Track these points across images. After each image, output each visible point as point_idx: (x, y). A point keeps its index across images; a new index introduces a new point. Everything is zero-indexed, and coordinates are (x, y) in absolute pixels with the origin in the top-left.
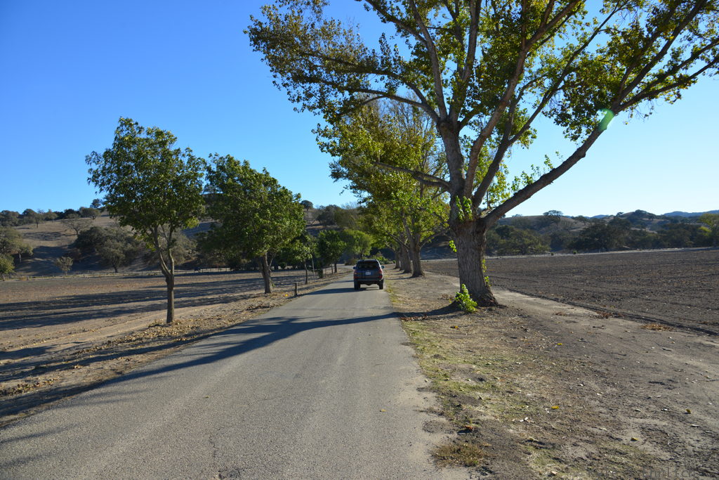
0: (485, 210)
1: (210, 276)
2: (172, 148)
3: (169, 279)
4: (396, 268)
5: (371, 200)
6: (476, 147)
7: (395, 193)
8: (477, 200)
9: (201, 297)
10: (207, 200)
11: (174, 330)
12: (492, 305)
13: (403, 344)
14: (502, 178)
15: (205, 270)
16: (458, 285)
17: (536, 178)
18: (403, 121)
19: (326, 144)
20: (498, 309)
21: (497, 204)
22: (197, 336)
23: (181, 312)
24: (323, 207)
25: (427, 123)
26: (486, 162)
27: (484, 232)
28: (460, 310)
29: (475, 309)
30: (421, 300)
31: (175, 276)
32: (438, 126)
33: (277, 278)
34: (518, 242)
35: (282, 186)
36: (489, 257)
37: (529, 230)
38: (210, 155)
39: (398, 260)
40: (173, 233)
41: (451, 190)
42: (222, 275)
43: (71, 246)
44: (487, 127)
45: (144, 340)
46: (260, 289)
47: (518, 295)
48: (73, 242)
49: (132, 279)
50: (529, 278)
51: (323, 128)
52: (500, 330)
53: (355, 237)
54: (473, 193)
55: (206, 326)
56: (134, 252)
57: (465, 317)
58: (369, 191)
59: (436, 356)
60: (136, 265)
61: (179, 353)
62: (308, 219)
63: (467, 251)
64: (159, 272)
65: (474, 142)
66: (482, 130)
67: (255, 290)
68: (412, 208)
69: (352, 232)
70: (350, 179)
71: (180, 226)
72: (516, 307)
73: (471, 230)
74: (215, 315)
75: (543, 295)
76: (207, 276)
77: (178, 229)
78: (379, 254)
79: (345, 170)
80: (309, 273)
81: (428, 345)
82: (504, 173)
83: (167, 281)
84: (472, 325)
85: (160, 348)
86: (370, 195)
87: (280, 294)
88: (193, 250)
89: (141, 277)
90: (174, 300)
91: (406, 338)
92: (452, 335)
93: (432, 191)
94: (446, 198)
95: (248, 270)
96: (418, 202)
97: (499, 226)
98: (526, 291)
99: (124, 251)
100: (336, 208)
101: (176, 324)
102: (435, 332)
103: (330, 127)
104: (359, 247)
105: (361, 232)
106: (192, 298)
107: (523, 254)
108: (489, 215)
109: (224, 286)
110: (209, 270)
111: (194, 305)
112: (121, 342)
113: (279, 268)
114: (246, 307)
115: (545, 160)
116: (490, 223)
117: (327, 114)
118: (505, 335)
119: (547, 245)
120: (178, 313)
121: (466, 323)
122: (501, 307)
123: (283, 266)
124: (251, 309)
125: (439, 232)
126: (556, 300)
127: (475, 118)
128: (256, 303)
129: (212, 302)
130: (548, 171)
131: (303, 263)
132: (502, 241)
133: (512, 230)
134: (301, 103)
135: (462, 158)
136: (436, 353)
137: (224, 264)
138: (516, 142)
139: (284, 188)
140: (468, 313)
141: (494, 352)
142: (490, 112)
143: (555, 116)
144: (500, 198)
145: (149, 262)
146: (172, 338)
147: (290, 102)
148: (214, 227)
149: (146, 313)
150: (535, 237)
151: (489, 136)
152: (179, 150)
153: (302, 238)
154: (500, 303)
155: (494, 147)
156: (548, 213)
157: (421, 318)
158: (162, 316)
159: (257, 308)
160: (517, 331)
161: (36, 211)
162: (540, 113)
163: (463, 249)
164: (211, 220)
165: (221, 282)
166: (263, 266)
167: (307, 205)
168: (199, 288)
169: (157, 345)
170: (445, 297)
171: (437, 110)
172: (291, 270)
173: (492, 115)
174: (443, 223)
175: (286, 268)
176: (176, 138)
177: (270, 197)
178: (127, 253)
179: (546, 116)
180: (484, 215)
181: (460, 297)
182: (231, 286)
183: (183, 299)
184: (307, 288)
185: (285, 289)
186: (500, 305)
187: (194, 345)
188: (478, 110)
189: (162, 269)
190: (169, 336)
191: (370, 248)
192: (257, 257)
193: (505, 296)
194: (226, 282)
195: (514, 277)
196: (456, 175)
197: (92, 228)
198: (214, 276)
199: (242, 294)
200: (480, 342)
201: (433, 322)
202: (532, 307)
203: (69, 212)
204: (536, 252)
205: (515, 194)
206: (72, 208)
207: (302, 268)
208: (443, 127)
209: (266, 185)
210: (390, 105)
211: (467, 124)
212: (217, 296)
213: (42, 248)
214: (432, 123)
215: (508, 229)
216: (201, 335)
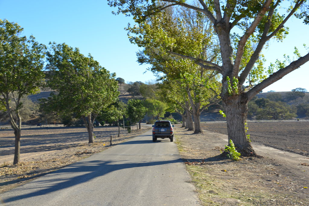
0: (247, 87)
1: (48, 130)
2: (20, 36)
3: (17, 132)
4: (183, 127)
5: (165, 79)
6: (242, 42)
7: (183, 73)
8: (242, 79)
9: (41, 145)
10: (48, 75)
11: (19, 170)
12: (251, 155)
13: (186, 182)
14: (261, 64)
15: (45, 126)
16: (227, 140)
17: (287, 64)
18: (190, 23)
19: (134, 38)
20: (256, 159)
21: (256, 83)
22: (36, 174)
23: (25, 156)
24: (132, 83)
25: (207, 24)
26: (250, 52)
27: (246, 102)
28: (228, 158)
29: (239, 158)
30: (200, 150)
31: (22, 129)
32: (215, 26)
33: (98, 132)
34: (271, 110)
35: (102, 67)
36: (249, 121)
37: (280, 102)
38: (50, 43)
39: (184, 121)
40: (21, 98)
41: (223, 72)
42: (58, 130)
44: (251, 26)
46: (85, 140)
47: (271, 149)
50: (279, 137)
51: (132, 26)
52: (258, 174)
53: (154, 104)
54: (239, 75)
55: (43, 167)
57: (231, 163)
58: (165, 72)
59: (211, 192)
61: (21, 187)
62: (121, 91)
63: (234, 116)
64: (9, 127)
65: (241, 38)
66: (247, 29)
67: (82, 140)
68: (194, 85)
69: (152, 101)
70: (151, 63)
71: (27, 94)
72: (270, 158)
73: (237, 101)
74: (52, 158)
75: (291, 150)
76: (46, 130)
77: (25, 96)
78: (171, 116)
79: (147, 57)
80: (121, 128)
81: (205, 183)
82: (262, 61)
83: (15, 133)
84: (237, 170)
85: (6, 184)
86: (165, 75)
87: (99, 143)
88: (36, 111)
90: (20, 147)
91: (188, 177)
92: (222, 177)
93: (209, 72)
94: (219, 78)
95: (77, 126)
96: (200, 81)
97: (257, 99)
98: (277, 146)
100: (141, 83)
101: (21, 165)
102: (210, 173)
103: (137, 25)
104: (157, 112)
105: (158, 101)
106: (35, 146)
107: (276, 119)
108: (250, 91)
109: (59, 138)
110: (48, 126)
111: (35, 151)
113: (100, 125)
114: (74, 153)
115: (294, 51)
116: (251, 96)
117: (136, 16)
118: (262, 178)
119: (294, 113)
120: (22, 157)
121: (233, 168)
122: (259, 157)
123: (102, 124)
124: (78, 154)
125: (213, 102)
126: (301, 154)
127: (242, 20)
128: (81, 150)
129: (49, 149)
130: (296, 58)
131: (117, 122)
132: (259, 110)
133: (268, 102)
134: (117, 7)
135: (231, 49)
136: (210, 189)
137: (60, 122)
138: (273, 37)
139: (103, 68)
140: (234, 160)
141: (254, 190)
142: (254, 16)
143: (305, 17)
144: (259, 78)
145: (1, 119)
146: (16, 175)
147: (109, 6)
148: (53, 94)
150: (284, 107)
151: (252, 33)
152: (25, 37)
153: (116, 105)
154: (258, 154)
155: (255, 41)
156: (295, 90)
157: (200, 163)
158: (10, 159)
159: (82, 154)
160: (271, 176)
162: (293, 16)
163: (231, 114)
164: (50, 90)
165: (57, 134)
166: (88, 123)
167: (120, 81)
168: (40, 139)
169: (5, 181)
170: (217, 149)
171: (214, 14)
172: (108, 126)
173: (255, 18)
174: (217, 95)
175: (105, 125)
176: (23, 29)
177: (94, 75)
179: (297, 17)
180: (246, 90)
181: (228, 149)
182: (64, 137)
183: (28, 146)
184: (119, 140)
185: (103, 140)
186: (257, 156)
187: (34, 181)
188: (245, 14)
189: (12, 125)
190: (14, 174)
191: (164, 113)
192: (84, 116)
193: (261, 149)
194: (61, 134)
195: (268, 136)
196: (227, 61)
198: (52, 130)
199: (72, 143)
200: (243, 182)
201: (209, 166)
202: (282, 158)
204: (286, 118)
205: (271, 76)
207: (116, 126)
208: (218, 27)
209: (91, 65)
210: (181, 11)
211: (236, 25)
212: (53, 145)
214: (211, 24)
215: (265, 101)
216: (40, 173)
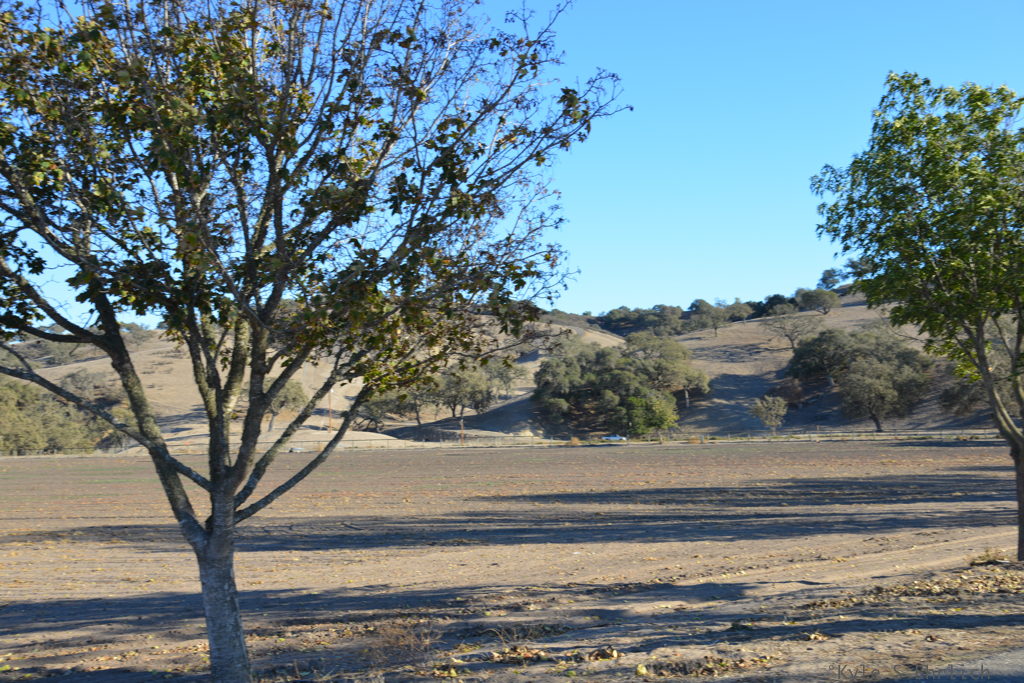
43: (780, 374)
45: (965, 597)
48: (784, 364)
49: (917, 448)
56: (919, 386)
60: (924, 415)
83: (1015, 454)
85: (1009, 621)
89: (939, 444)
99: (894, 382)
112: (906, 594)
145: (955, 408)
149: (959, 531)
158: (1003, 540)
161: (712, 302)
178: (903, 389)
197: (822, 334)
203: (776, 300)
206: (781, 293)
213: (727, 379)
